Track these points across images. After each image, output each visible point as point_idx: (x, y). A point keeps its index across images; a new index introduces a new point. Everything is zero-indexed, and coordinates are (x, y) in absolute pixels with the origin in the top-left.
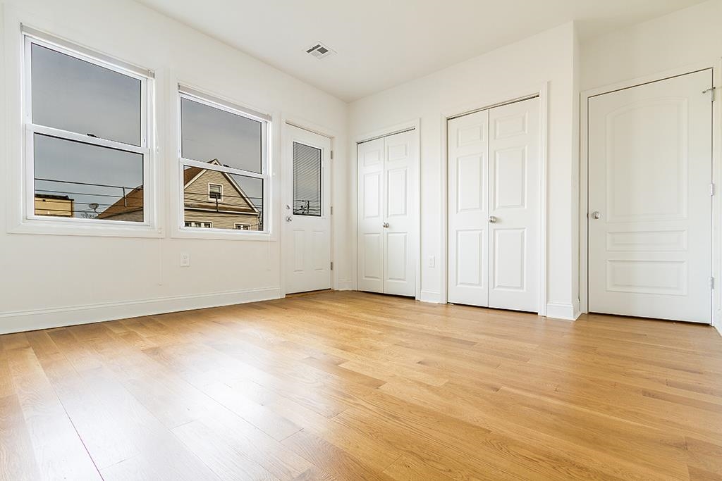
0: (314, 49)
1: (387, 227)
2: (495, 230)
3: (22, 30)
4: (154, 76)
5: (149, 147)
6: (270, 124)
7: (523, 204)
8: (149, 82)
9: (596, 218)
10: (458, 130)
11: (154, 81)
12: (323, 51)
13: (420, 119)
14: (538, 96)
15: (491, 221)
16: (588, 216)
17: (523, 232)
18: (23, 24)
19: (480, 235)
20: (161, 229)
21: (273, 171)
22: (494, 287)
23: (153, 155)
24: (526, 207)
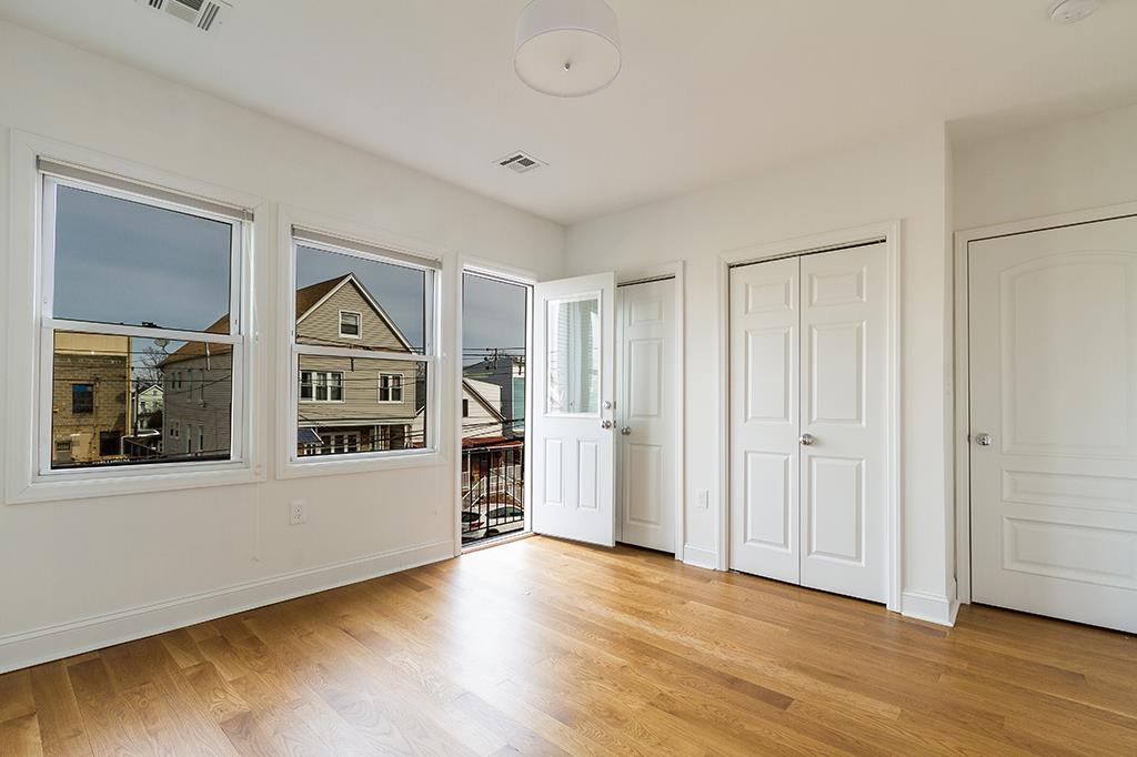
0: (512, 160)
1: (628, 433)
2: (810, 457)
3: (38, 167)
4: (252, 217)
5: (243, 333)
6: (439, 275)
7: (859, 418)
8: (244, 228)
9: (984, 444)
10: (747, 286)
11: (252, 224)
12: (527, 163)
13: (684, 263)
14: (884, 241)
15: (805, 443)
16: (970, 440)
17: (860, 464)
18: (41, 158)
19: (786, 462)
20: (259, 466)
21: (443, 350)
22: (809, 552)
23: (249, 347)
24: (864, 423)
